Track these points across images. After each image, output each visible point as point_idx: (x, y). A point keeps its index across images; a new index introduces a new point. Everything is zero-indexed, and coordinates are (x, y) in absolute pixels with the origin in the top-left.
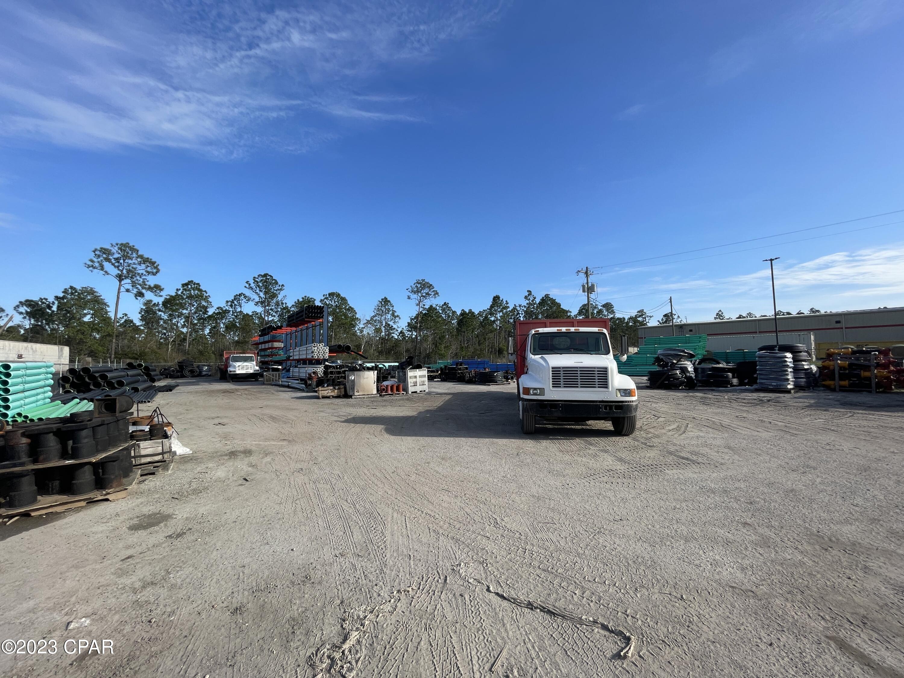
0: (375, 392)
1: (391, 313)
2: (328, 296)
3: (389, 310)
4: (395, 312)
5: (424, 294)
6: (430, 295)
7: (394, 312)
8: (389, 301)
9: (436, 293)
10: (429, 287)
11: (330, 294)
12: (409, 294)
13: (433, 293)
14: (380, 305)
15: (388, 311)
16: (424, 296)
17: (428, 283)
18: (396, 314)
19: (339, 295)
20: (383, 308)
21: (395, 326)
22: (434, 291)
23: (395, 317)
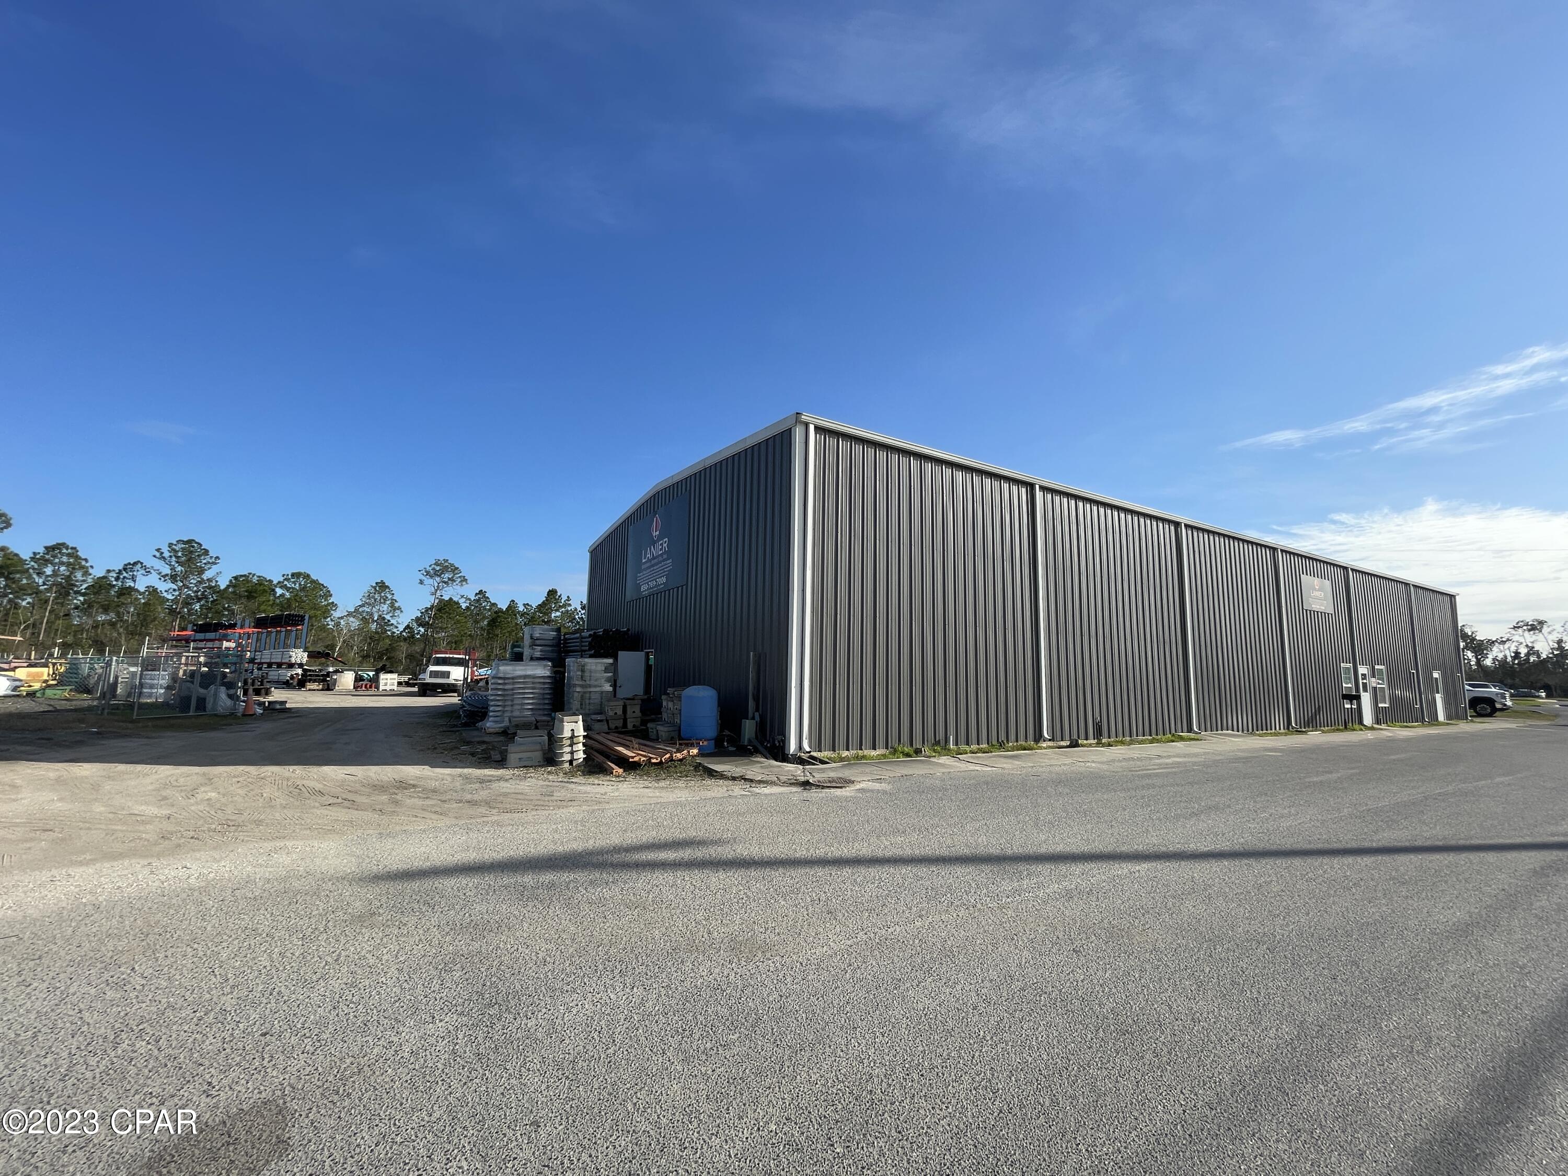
0: (352, 687)
1: (388, 602)
2: (290, 577)
3: (386, 599)
4: (396, 601)
5: (446, 580)
6: (455, 581)
7: (393, 601)
8: (388, 587)
9: (464, 580)
10: (453, 571)
11: (293, 575)
12: (423, 578)
13: (459, 580)
14: (373, 591)
15: (384, 599)
16: (445, 582)
17: (452, 565)
18: (397, 605)
19: (308, 576)
20: (376, 596)
21: (392, 621)
22: (460, 577)
23: (394, 610)
